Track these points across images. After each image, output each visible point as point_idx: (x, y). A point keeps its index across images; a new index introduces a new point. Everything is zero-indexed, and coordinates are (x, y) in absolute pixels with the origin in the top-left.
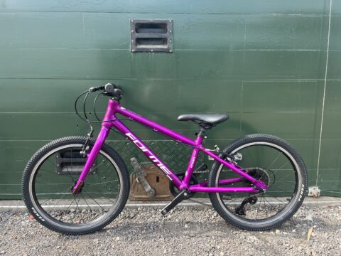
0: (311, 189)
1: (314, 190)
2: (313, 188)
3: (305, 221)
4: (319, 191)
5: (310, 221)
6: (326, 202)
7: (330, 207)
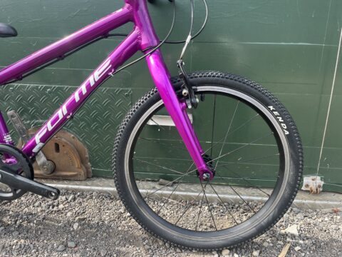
0: (307, 180)
1: (312, 181)
2: (312, 177)
3: (285, 236)
4: (322, 183)
5: (293, 236)
6: (330, 203)
7: (335, 212)
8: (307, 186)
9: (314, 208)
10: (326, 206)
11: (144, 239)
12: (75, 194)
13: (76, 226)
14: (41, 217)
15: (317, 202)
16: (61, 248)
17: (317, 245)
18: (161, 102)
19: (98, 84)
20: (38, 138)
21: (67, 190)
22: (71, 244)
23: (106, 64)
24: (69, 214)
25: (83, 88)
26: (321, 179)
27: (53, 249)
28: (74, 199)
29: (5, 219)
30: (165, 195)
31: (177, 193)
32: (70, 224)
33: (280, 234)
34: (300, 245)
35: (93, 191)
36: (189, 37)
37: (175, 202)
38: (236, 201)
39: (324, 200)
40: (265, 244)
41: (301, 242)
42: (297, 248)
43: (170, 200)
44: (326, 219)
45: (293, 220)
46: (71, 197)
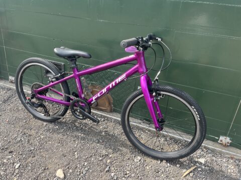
0: (222, 138)
1: (225, 139)
2: (225, 137)
3: (196, 162)
4: (230, 142)
5: (201, 163)
6: (230, 153)
7: (232, 158)
8: (221, 141)
9: (221, 153)
10: (227, 154)
11: (130, 147)
12: (104, 118)
13: (103, 133)
14: (90, 126)
15: (223, 150)
16: (97, 141)
17: (211, 171)
18: (142, 95)
19: (119, 83)
20: (94, 98)
21: (101, 115)
22: (100, 141)
23: (124, 76)
24: (101, 127)
25: (114, 83)
26: (230, 139)
27: (94, 141)
28: (104, 120)
29: (76, 124)
30: (144, 128)
31: (151, 129)
32: (101, 132)
33: (194, 161)
34: (202, 168)
35: (112, 118)
36: (159, 72)
37: (149, 133)
38: (179, 140)
39: (228, 150)
40: (185, 163)
41: (203, 167)
42: (199, 169)
43: (147, 131)
44: (224, 160)
45: (205, 156)
46: (103, 119)
